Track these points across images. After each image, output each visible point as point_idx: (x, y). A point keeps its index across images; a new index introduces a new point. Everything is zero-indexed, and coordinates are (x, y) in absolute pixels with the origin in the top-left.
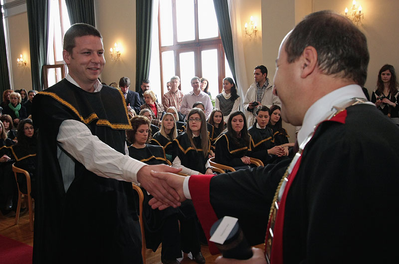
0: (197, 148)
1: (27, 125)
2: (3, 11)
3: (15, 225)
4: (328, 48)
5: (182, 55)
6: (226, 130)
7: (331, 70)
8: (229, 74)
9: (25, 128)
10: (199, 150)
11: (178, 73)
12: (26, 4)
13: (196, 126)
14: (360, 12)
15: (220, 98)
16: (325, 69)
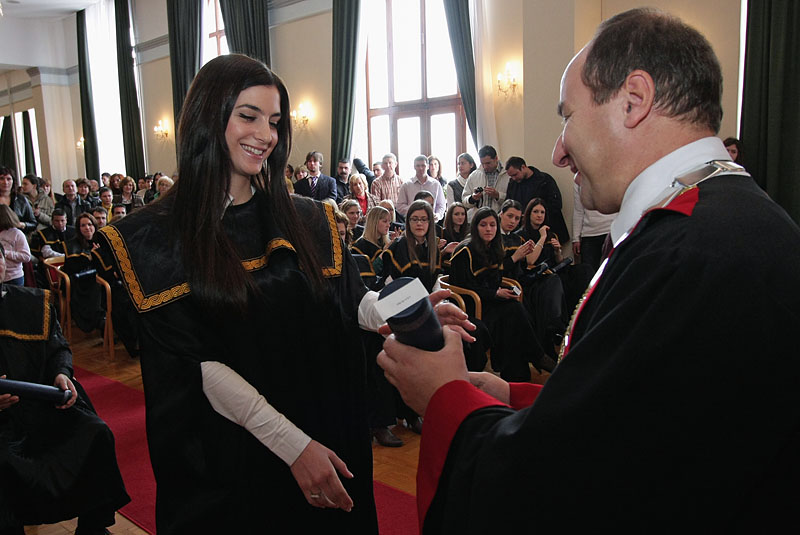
0: (422, 261)
2: (134, 55)
4: (671, 70)
5: (401, 122)
6: (468, 240)
7: (678, 107)
10: (424, 264)
12: (168, 45)
13: (421, 228)
16: (667, 107)
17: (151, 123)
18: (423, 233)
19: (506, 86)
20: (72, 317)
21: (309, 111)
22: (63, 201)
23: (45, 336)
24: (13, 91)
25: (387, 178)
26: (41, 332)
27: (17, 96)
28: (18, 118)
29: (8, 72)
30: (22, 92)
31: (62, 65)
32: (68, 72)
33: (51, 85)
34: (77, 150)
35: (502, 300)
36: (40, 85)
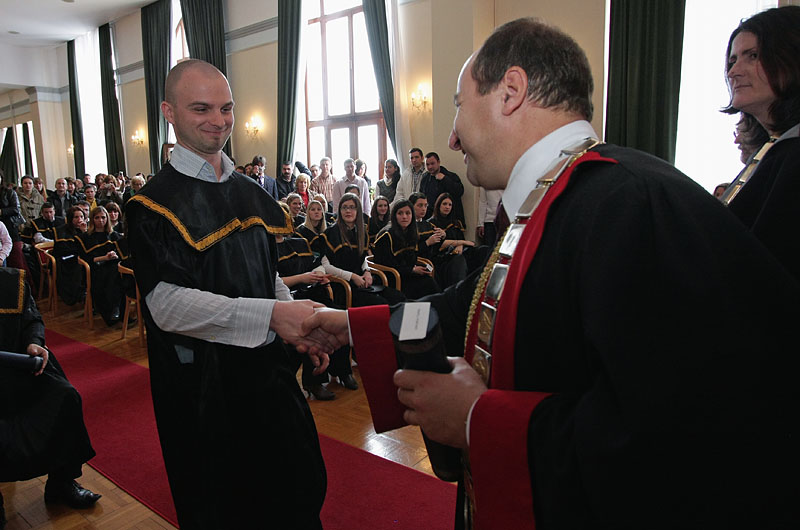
0: (352, 244)
2: (115, 77)
3: (123, 338)
4: (543, 68)
5: (334, 132)
6: (389, 226)
7: (549, 100)
8: (391, 155)
10: (354, 246)
11: (329, 153)
12: (143, 69)
13: (351, 215)
15: (380, 185)
16: (539, 100)
17: (130, 132)
18: (352, 219)
19: (418, 103)
20: (58, 292)
21: (258, 123)
22: (54, 197)
23: (20, 309)
24: (14, 106)
25: (323, 177)
26: (16, 307)
27: (18, 111)
28: (19, 128)
29: (10, 91)
30: (23, 108)
31: (56, 85)
32: (61, 91)
33: (45, 101)
34: (68, 155)
35: (417, 276)
36: (36, 102)
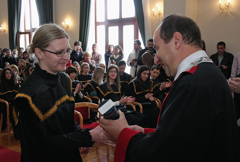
1: (8, 71)
7: (190, 41)
9: (6, 73)
10: (116, 92)
13: (114, 75)
14: (229, 3)
16: (187, 41)
19: (156, 14)
21: (69, 22)
